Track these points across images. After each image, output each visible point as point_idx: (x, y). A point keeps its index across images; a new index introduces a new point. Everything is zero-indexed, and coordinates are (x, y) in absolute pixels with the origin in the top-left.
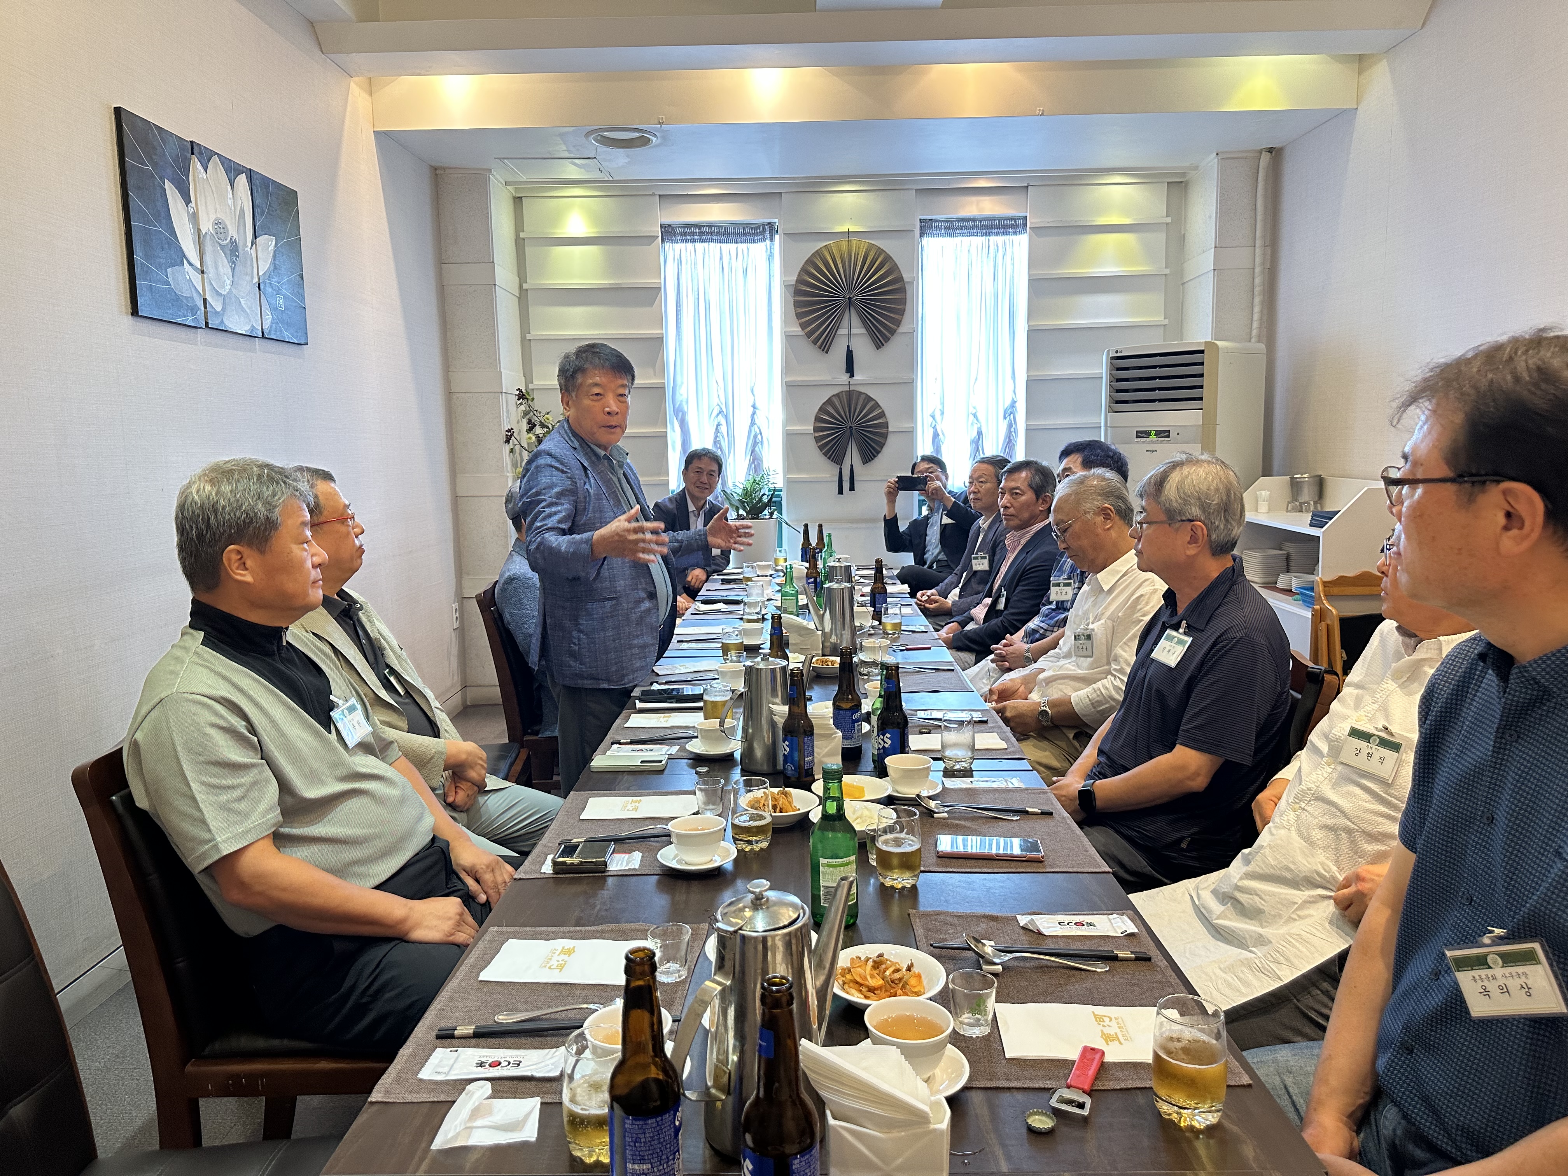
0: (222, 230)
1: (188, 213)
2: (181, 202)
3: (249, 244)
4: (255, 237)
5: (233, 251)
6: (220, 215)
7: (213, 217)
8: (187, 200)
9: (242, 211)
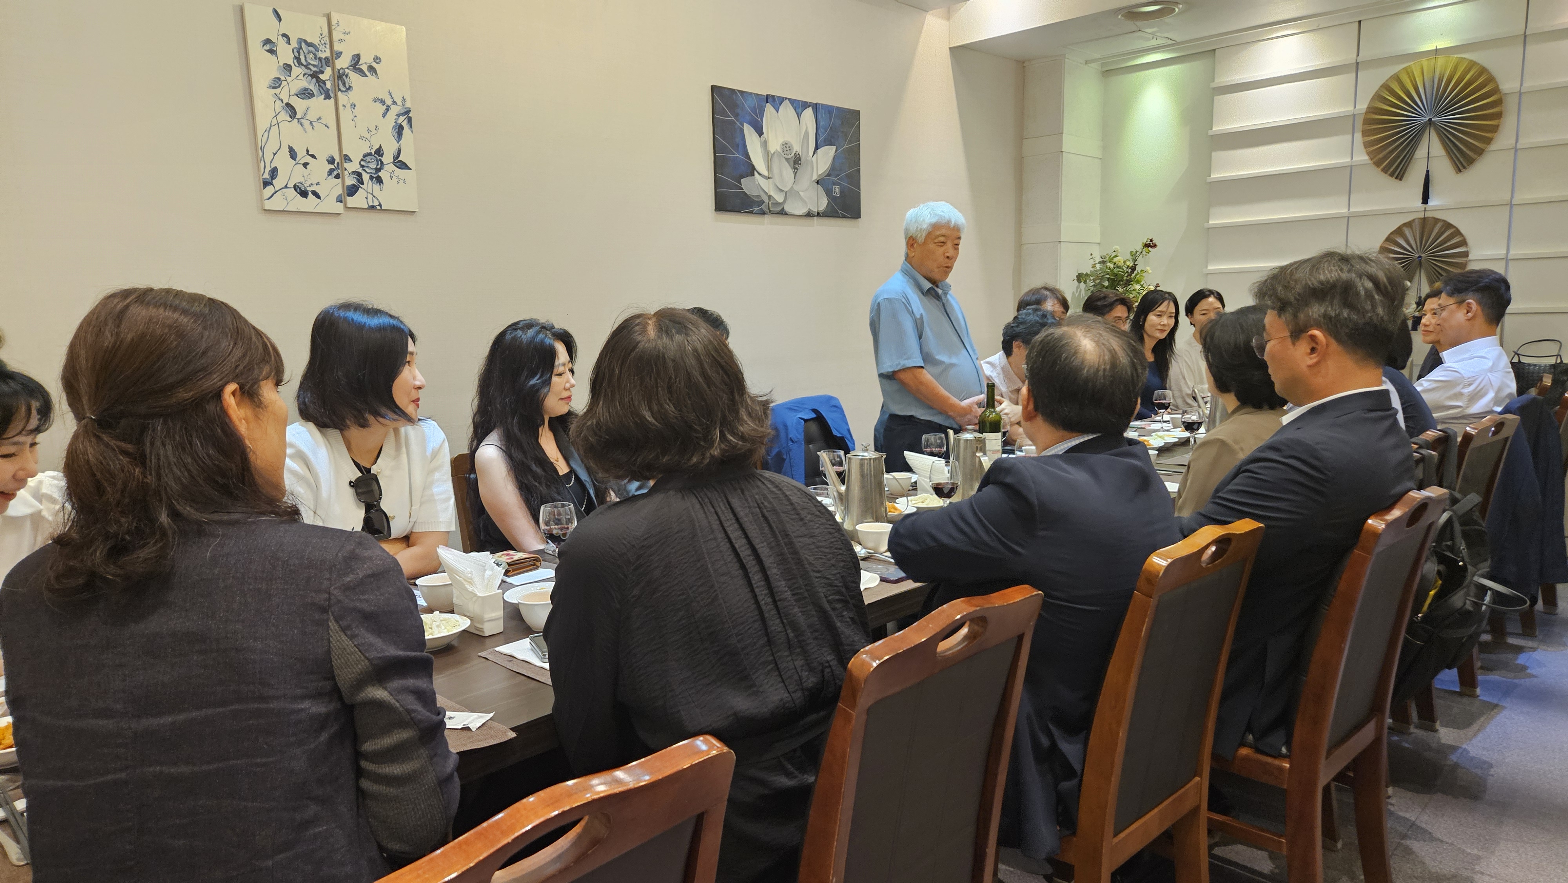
0: (788, 149)
1: (761, 141)
2: (755, 135)
3: (811, 153)
4: (817, 148)
5: (796, 162)
6: (788, 139)
7: (781, 141)
8: (760, 133)
9: (807, 133)
